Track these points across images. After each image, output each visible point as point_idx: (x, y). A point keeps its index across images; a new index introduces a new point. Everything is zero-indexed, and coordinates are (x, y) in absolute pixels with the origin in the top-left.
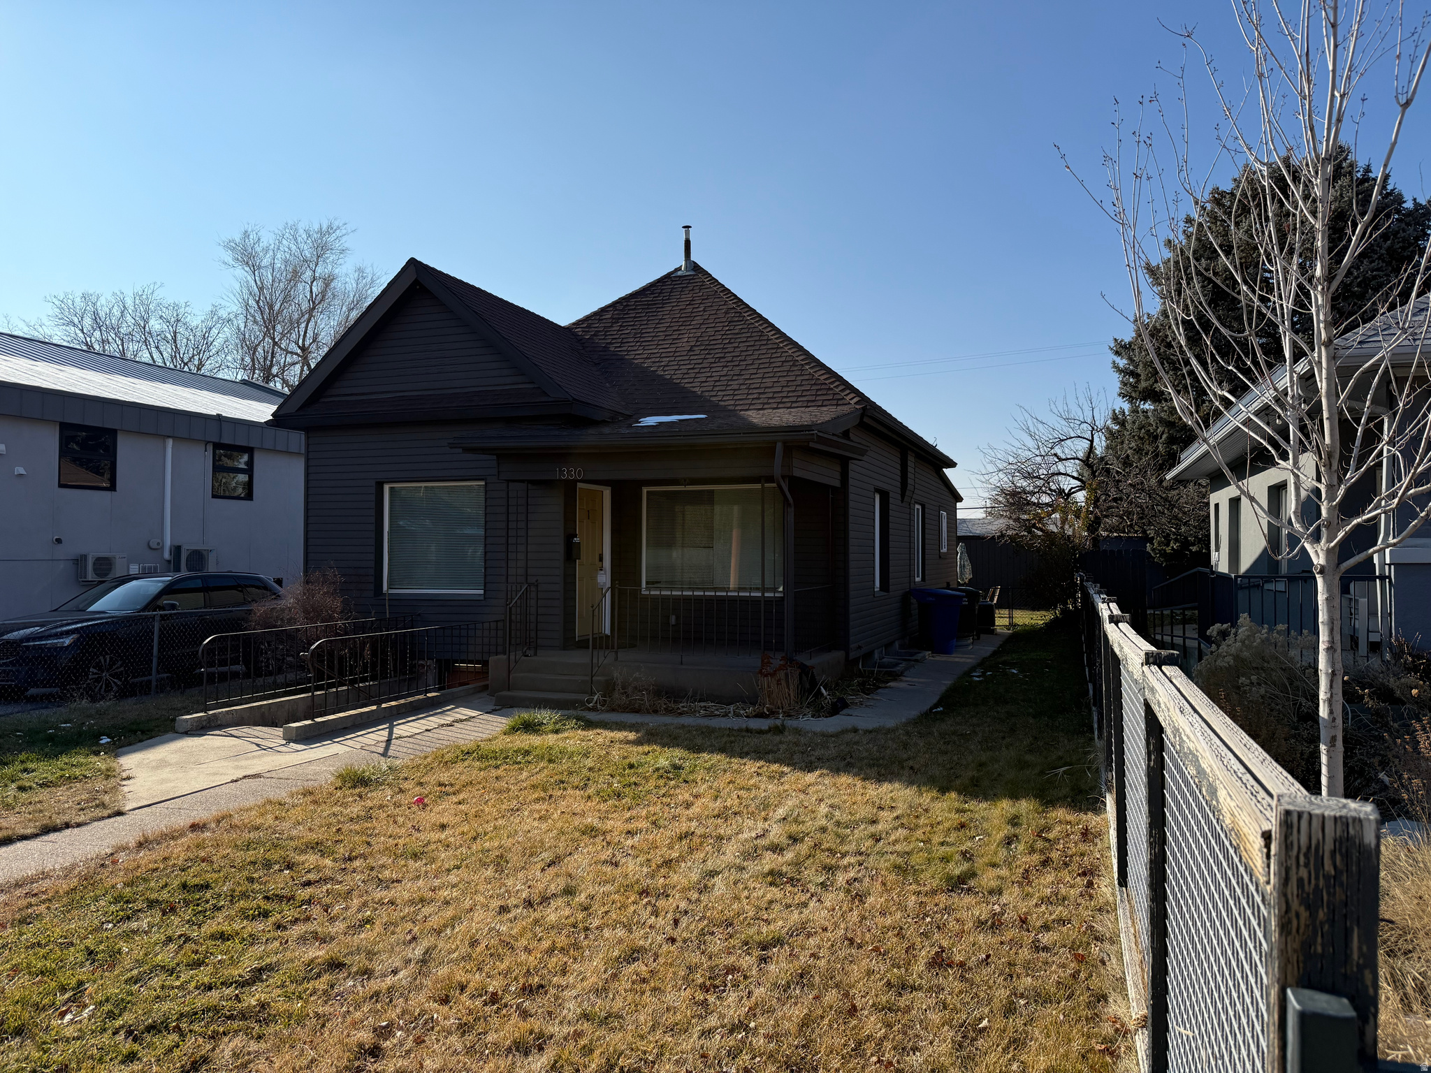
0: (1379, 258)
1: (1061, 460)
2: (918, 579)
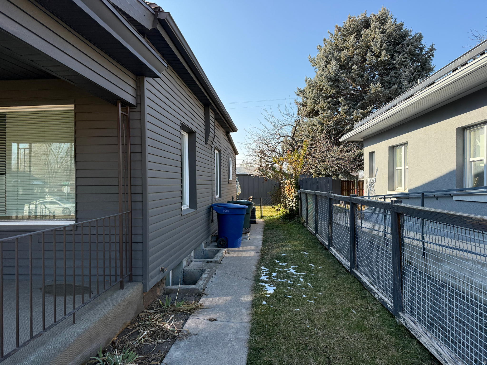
0: (406, 53)
1: (281, 137)
2: (217, 197)
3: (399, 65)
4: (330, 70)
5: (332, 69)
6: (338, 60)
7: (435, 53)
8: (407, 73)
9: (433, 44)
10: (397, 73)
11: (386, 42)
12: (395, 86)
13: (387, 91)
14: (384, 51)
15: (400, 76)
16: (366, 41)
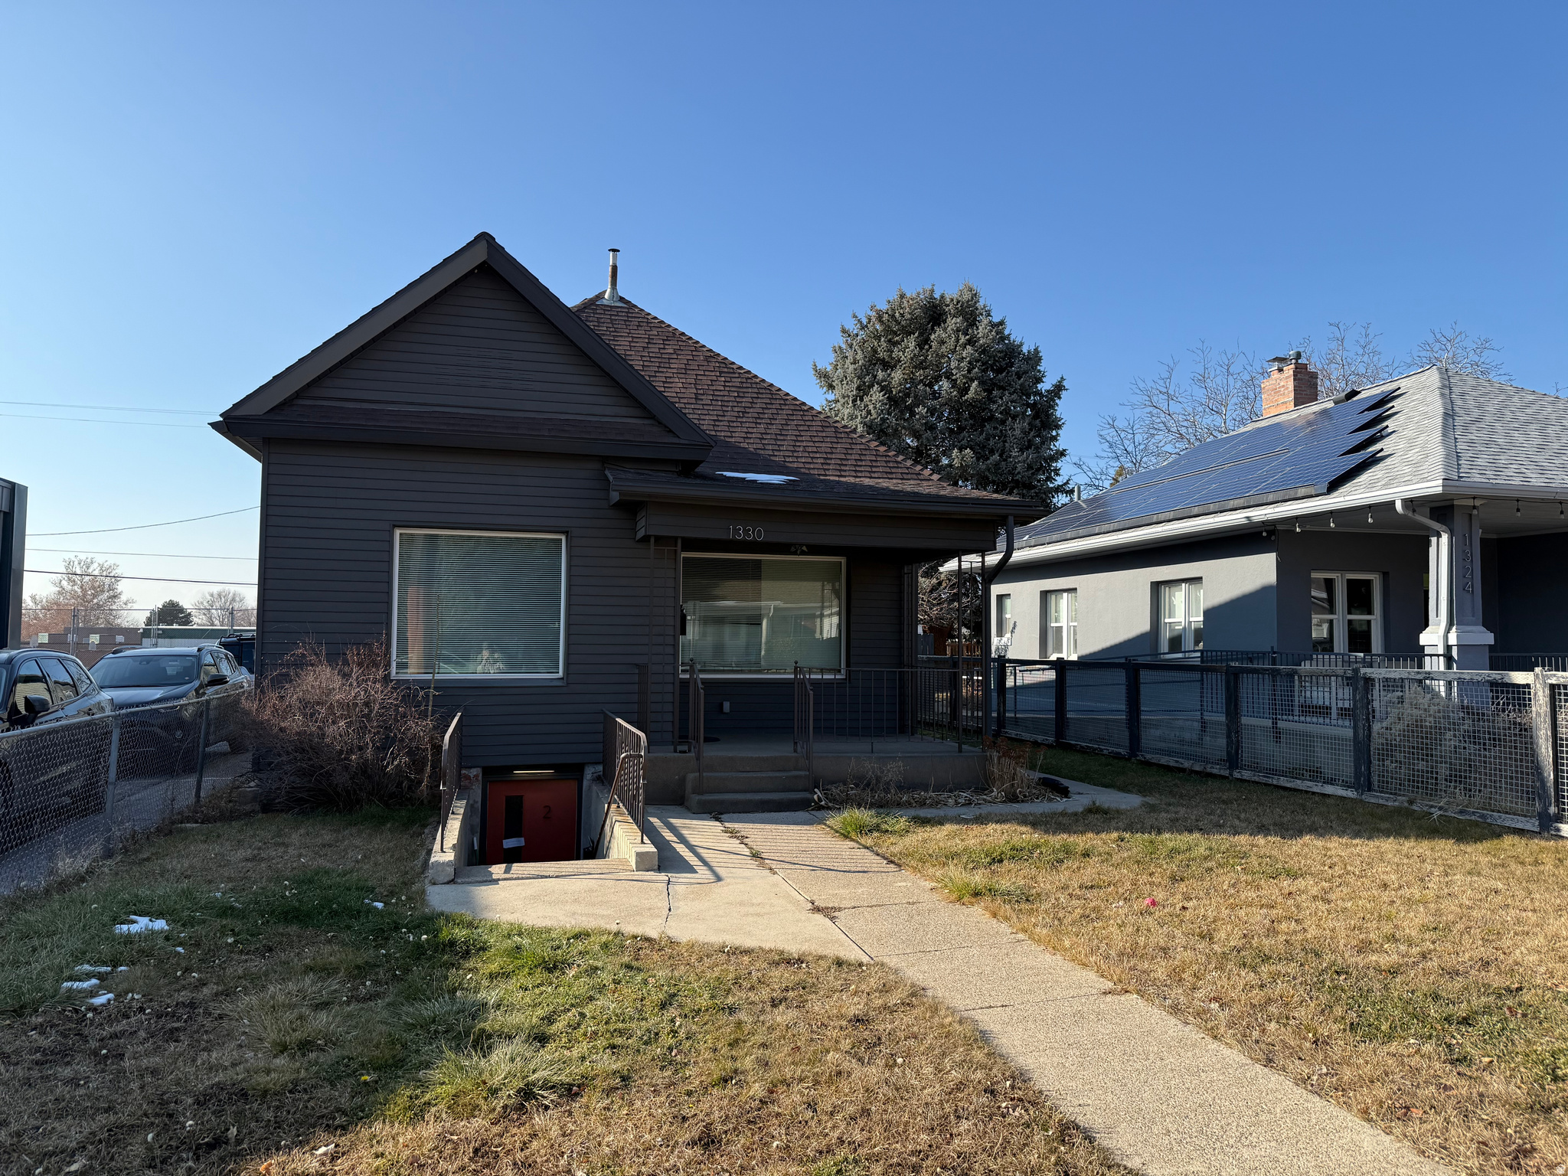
3: (1001, 413)
4: (871, 407)
5: (875, 408)
6: (885, 389)
7: (1063, 394)
8: (1017, 432)
9: (1062, 378)
10: (997, 428)
11: (978, 364)
12: (996, 457)
13: (982, 466)
14: (976, 382)
15: (1003, 436)
16: (937, 355)
